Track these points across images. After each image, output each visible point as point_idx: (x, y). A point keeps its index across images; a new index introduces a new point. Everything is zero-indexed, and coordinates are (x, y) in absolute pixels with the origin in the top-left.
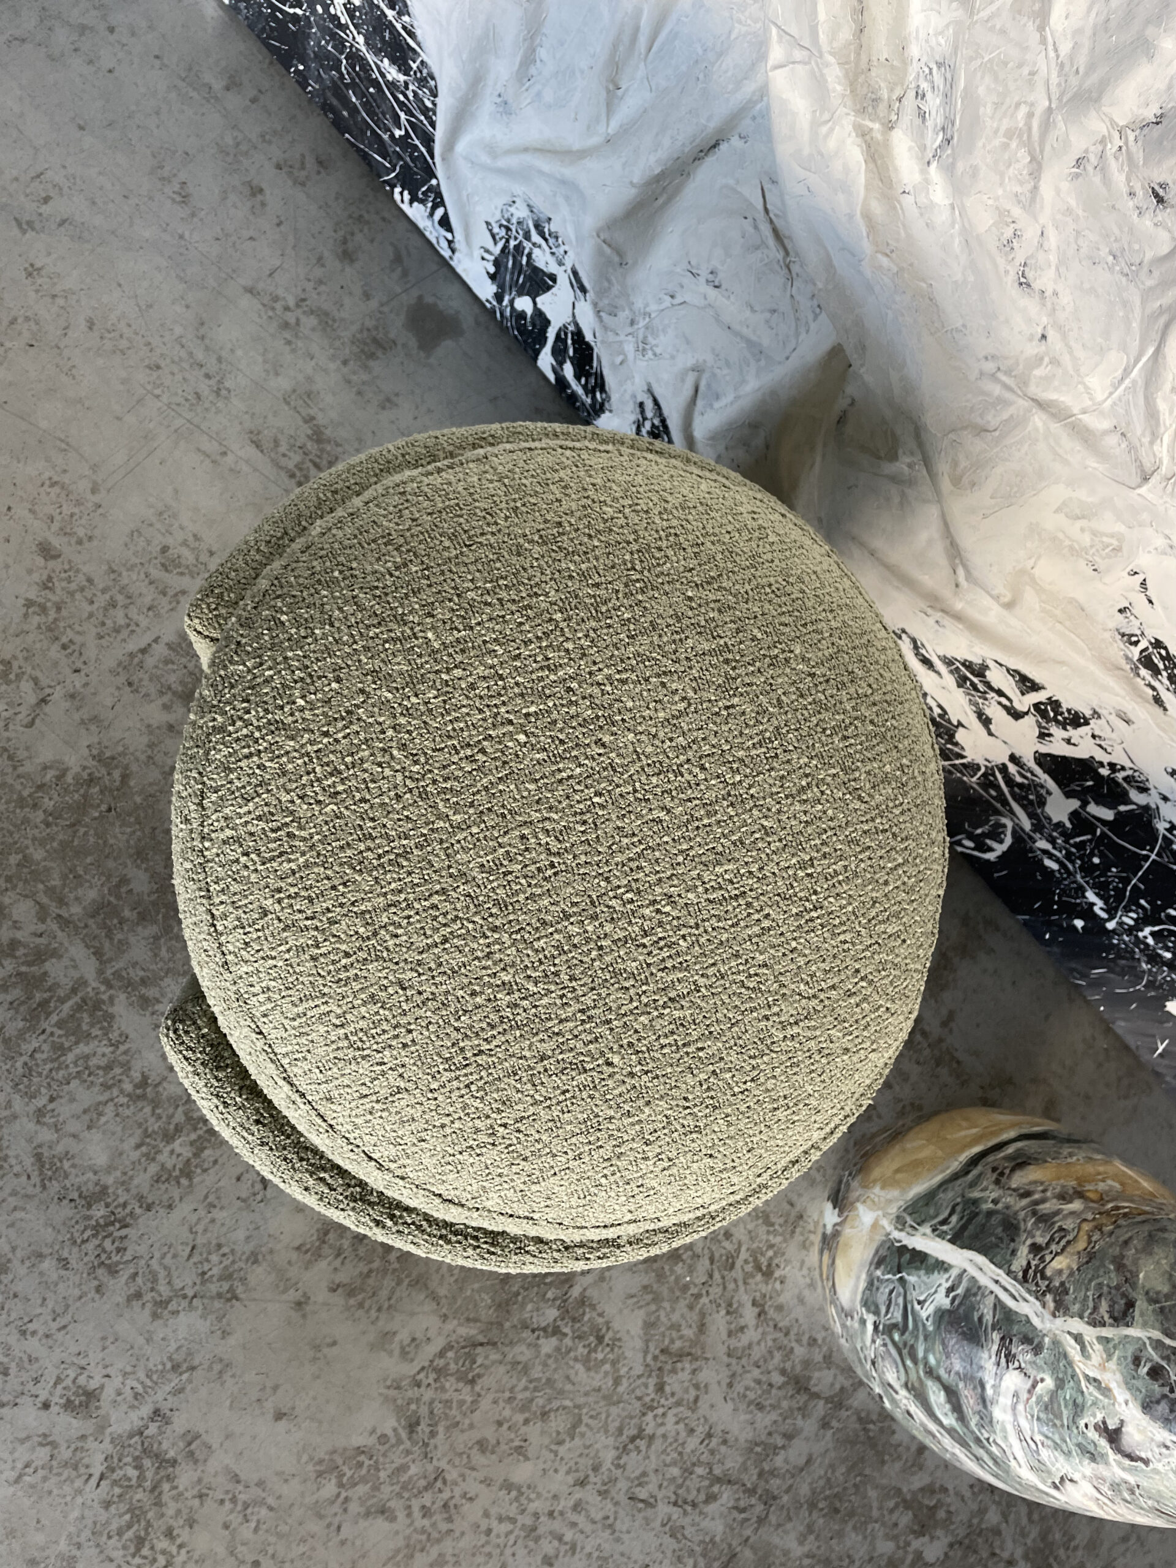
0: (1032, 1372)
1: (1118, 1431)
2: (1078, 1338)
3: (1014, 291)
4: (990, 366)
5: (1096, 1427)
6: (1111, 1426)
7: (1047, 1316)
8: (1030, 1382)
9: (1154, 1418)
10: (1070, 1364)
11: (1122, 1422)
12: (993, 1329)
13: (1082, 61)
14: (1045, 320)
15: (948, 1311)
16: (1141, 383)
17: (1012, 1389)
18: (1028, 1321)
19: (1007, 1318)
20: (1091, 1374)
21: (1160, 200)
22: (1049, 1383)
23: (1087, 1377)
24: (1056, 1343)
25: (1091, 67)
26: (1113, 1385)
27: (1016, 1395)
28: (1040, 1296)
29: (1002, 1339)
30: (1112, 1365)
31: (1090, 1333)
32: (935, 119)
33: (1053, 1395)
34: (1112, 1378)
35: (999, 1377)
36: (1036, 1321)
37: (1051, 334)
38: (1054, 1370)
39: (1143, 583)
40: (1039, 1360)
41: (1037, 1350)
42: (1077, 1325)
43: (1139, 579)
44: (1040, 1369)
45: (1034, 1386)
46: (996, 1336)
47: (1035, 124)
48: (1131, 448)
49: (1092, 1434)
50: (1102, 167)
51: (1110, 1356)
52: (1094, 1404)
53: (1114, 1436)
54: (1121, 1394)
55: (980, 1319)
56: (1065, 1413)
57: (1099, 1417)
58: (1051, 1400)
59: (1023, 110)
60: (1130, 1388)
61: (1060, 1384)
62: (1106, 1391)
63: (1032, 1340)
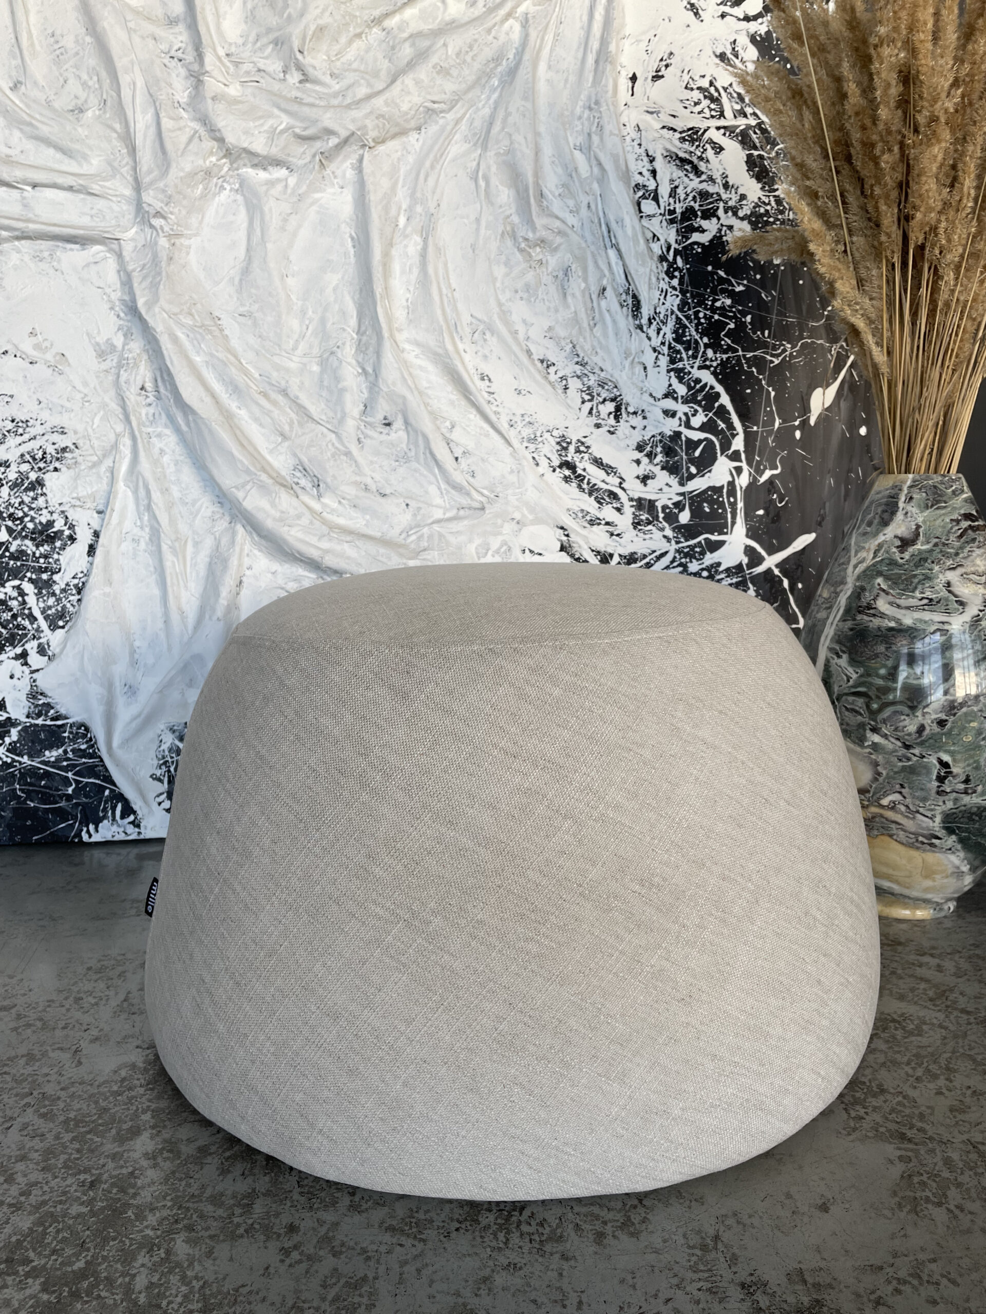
0: (875, 591)
1: (902, 539)
2: (855, 567)
3: (382, 500)
4: (404, 535)
5: (902, 552)
6: (899, 543)
7: (847, 587)
8: (882, 593)
9: (891, 519)
10: (868, 568)
11: (896, 537)
12: (854, 620)
13: (331, 414)
14: (401, 500)
15: (850, 654)
16: (447, 487)
17: (888, 606)
18: (849, 598)
19: (849, 612)
20: (872, 555)
21: (388, 425)
22: (880, 580)
23: (874, 558)
24: (858, 578)
25: (336, 413)
26: (877, 543)
27: (891, 604)
28: (837, 594)
29: (860, 612)
30: (867, 546)
31: (854, 561)
32: (309, 486)
33: (887, 578)
34: (873, 544)
35: (883, 616)
36: (849, 593)
37: (408, 501)
38: (873, 577)
39: (531, 551)
40: (868, 587)
41: (863, 589)
42: (850, 569)
43: (527, 551)
44: (873, 586)
45: (884, 590)
46: (859, 617)
47: (337, 445)
48: (470, 508)
49: (907, 556)
50: (366, 436)
51: (864, 548)
52: (888, 552)
53: (905, 543)
54: (881, 538)
55: (851, 629)
56: (896, 571)
57: (894, 550)
58: (890, 580)
59: (330, 446)
60: (876, 535)
61: (880, 574)
62: (880, 546)
63: (858, 593)
